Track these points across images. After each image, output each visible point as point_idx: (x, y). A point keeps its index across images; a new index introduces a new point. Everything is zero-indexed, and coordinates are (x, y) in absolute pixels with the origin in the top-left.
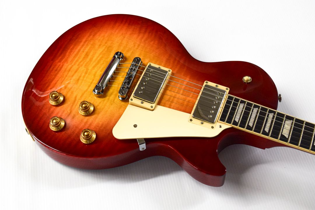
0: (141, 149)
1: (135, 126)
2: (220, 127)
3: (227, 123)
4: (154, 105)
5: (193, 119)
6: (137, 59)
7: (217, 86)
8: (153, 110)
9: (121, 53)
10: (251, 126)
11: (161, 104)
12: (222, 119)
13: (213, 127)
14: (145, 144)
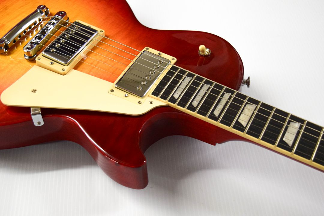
0: (36, 124)
1: (34, 91)
2: (151, 103)
3: (161, 99)
4: (66, 68)
5: (115, 90)
6: (62, 13)
7: (160, 53)
8: (64, 75)
9: (45, 7)
10: (195, 106)
11: (79, 69)
12: (156, 93)
13: (140, 103)
14: (40, 115)
